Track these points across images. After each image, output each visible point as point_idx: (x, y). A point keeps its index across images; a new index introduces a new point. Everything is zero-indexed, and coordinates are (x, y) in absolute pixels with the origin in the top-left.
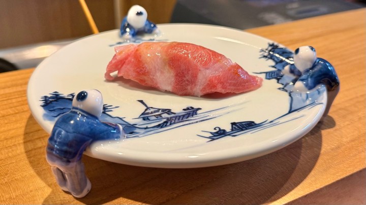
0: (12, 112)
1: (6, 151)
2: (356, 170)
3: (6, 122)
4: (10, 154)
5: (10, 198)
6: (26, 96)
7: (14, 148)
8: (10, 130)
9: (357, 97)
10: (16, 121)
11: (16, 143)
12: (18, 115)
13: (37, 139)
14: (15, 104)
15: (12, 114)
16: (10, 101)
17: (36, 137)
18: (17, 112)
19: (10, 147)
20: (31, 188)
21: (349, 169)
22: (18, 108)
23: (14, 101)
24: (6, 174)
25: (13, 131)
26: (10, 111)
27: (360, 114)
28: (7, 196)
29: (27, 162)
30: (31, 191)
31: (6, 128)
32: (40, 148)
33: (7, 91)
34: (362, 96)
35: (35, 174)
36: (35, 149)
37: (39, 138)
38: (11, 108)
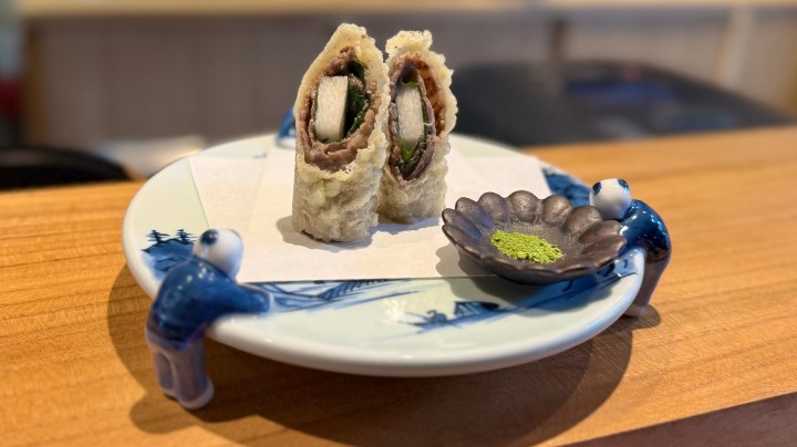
0: (95, 252)
1: (76, 312)
2: (663, 420)
3: (84, 266)
4: (80, 318)
5: (68, 385)
6: (121, 228)
7: (88, 309)
8: (87, 280)
9: (716, 294)
10: (101, 267)
11: (93, 302)
12: (105, 258)
13: (128, 299)
14: (104, 240)
15: (97, 255)
16: (96, 234)
17: (127, 296)
18: (104, 251)
19: (83, 307)
20: (103, 374)
21: (652, 416)
22: (107, 246)
23: (103, 233)
24: (68, 348)
25: (92, 283)
26: (93, 250)
27: (708, 325)
28: (63, 381)
29: (106, 332)
30: (102, 379)
31: (81, 277)
32: (131, 313)
33: (96, 216)
34: (725, 293)
35: (114, 353)
36: (122, 315)
37: (132, 298)
38: (96, 244)
